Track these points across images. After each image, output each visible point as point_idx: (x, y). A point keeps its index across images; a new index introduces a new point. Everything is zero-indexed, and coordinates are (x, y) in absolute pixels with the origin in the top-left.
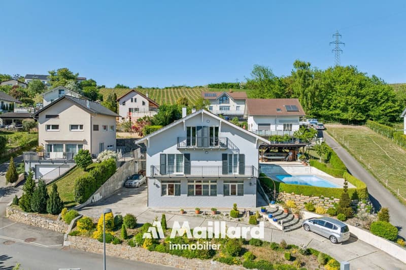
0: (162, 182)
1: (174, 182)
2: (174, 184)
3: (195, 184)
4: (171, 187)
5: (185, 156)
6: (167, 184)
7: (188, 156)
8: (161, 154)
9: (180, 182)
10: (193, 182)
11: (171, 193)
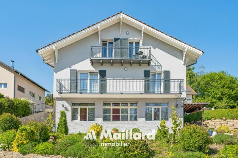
0: (73, 104)
1: (86, 104)
2: (87, 107)
3: (112, 107)
4: (83, 111)
5: (100, 74)
6: (79, 108)
7: (103, 74)
8: (71, 71)
9: (93, 104)
10: (109, 104)
11: (83, 118)
